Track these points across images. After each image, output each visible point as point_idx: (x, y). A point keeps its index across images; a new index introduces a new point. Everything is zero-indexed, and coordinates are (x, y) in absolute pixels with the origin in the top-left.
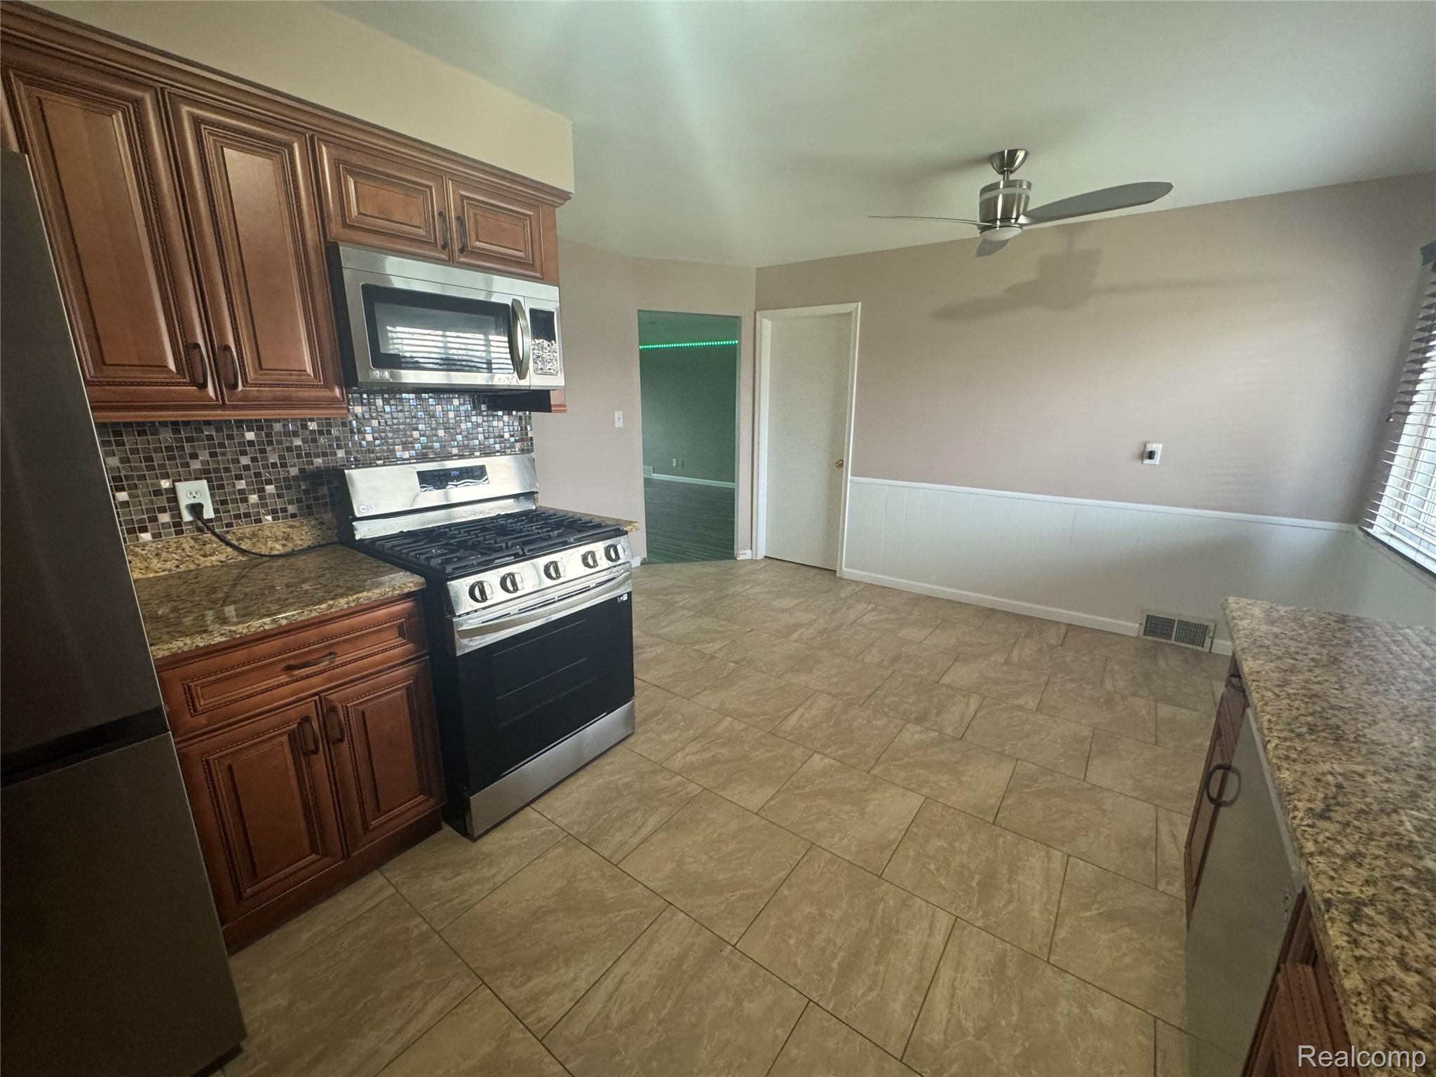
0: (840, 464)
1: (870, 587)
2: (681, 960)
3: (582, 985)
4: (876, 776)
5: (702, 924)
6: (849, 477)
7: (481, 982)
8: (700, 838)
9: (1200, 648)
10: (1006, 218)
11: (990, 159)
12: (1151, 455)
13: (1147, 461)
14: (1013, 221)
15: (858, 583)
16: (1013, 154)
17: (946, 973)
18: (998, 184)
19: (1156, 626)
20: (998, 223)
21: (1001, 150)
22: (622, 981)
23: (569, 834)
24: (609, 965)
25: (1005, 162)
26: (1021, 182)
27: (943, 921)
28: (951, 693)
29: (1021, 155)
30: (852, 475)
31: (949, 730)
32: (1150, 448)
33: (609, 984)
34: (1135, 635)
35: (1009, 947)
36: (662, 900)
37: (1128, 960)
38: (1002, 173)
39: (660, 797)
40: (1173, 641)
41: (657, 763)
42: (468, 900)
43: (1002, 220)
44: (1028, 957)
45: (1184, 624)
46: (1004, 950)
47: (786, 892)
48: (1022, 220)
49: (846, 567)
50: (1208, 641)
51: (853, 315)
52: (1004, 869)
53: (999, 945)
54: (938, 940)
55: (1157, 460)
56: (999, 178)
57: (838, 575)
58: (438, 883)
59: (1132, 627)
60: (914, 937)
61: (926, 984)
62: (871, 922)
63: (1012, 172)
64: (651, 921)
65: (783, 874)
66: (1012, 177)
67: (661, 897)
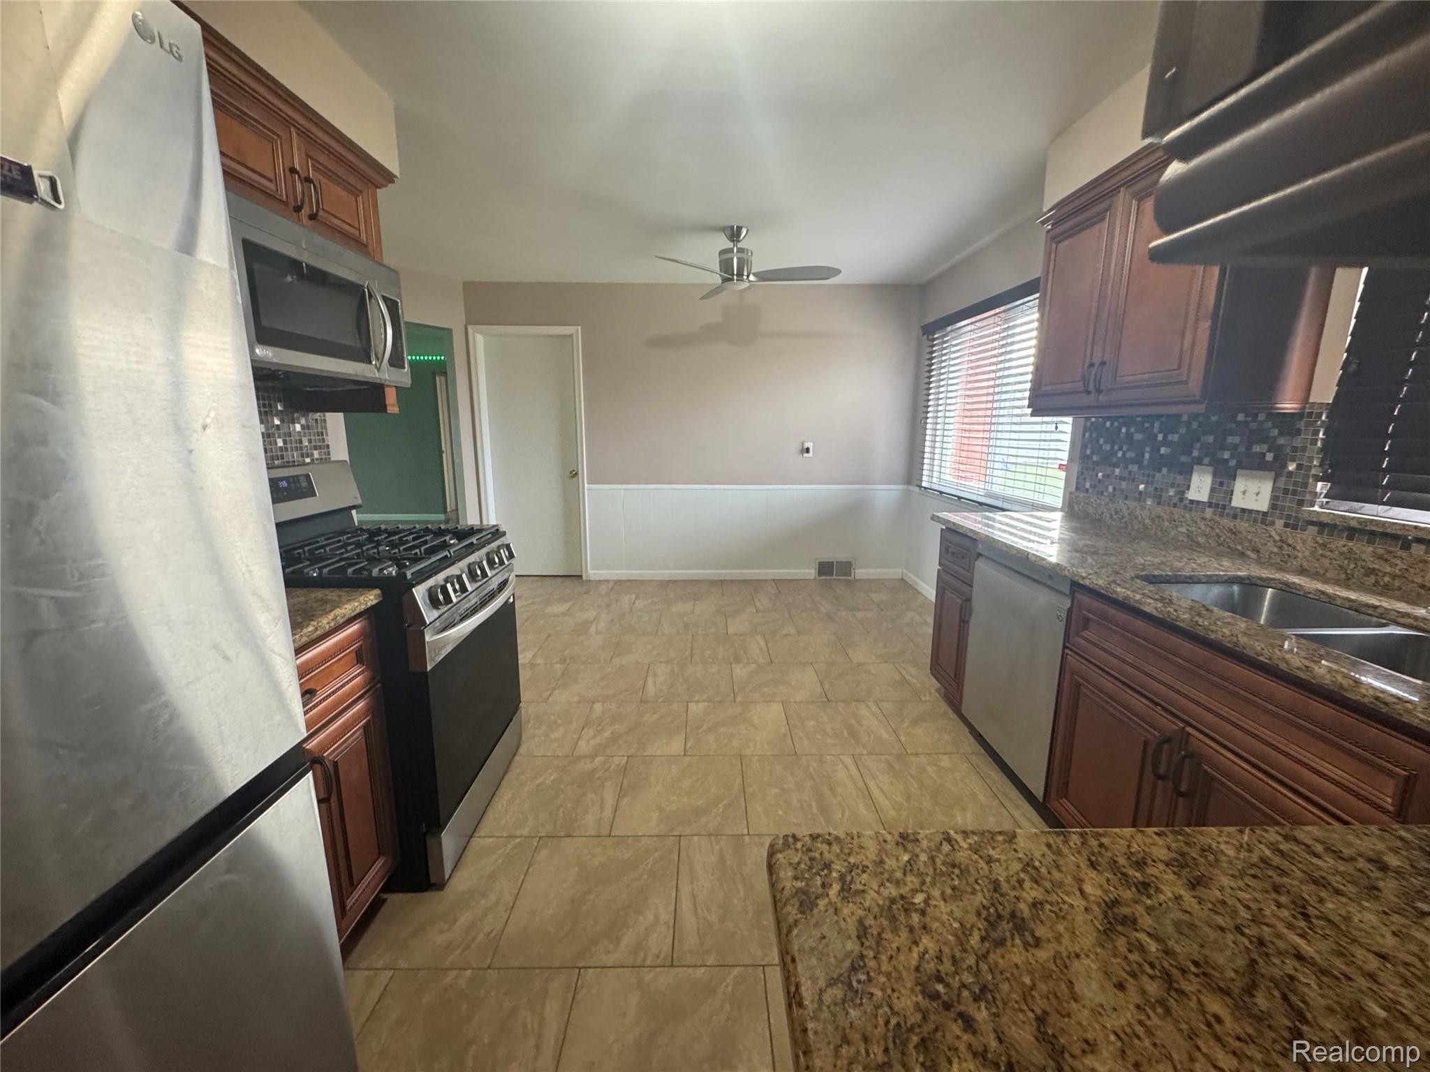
0: (574, 475)
1: (618, 582)
2: (722, 860)
3: (666, 916)
4: (741, 703)
5: (715, 834)
6: (586, 485)
7: (577, 970)
8: (659, 788)
9: (849, 578)
10: (740, 274)
11: (723, 229)
12: (807, 450)
13: (806, 455)
14: (745, 277)
15: (607, 581)
16: (739, 229)
17: (872, 784)
18: (733, 249)
19: (825, 568)
20: (735, 277)
21: (732, 224)
22: (694, 897)
23: (540, 838)
24: (674, 895)
25: (734, 235)
26: (747, 250)
27: (849, 761)
28: (742, 638)
29: (744, 231)
30: (588, 483)
31: (761, 660)
32: (806, 445)
33: (686, 904)
34: (813, 578)
35: (886, 756)
36: (672, 838)
37: (936, 737)
38: (733, 241)
39: (597, 777)
40: (834, 577)
41: (568, 756)
42: (492, 931)
43: (737, 275)
44: (899, 757)
45: (840, 563)
46: (886, 759)
47: (751, 790)
48: (752, 278)
49: (592, 569)
50: (853, 574)
51: (574, 338)
52: (853, 721)
53: (883, 758)
54: (854, 770)
55: (811, 454)
56: (730, 245)
57: (584, 578)
58: (438, 937)
59: (811, 573)
60: (841, 774)
61: (866, 793)
62: (814, 779)
63: (739, 241)
64: (677, 853)
65: (739, 781)
66: (740, 245)
67: (669, 836)
